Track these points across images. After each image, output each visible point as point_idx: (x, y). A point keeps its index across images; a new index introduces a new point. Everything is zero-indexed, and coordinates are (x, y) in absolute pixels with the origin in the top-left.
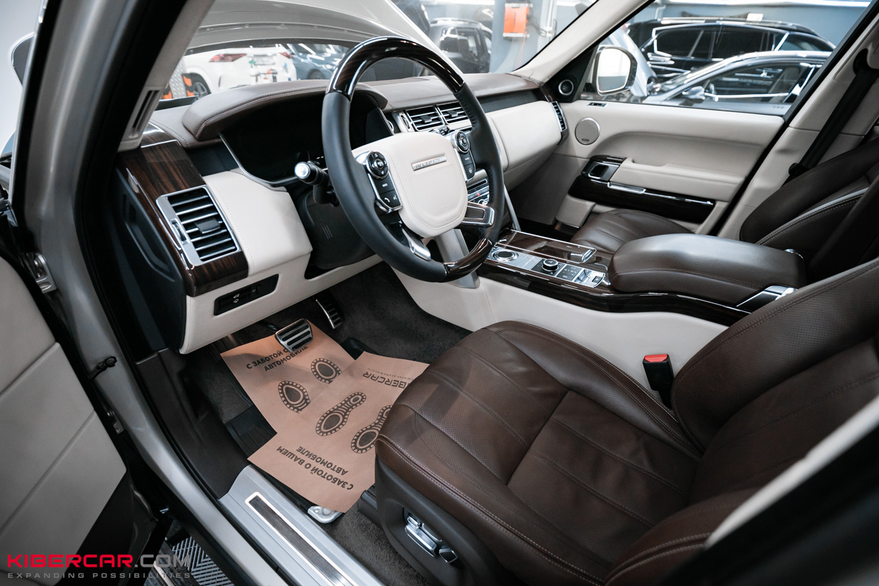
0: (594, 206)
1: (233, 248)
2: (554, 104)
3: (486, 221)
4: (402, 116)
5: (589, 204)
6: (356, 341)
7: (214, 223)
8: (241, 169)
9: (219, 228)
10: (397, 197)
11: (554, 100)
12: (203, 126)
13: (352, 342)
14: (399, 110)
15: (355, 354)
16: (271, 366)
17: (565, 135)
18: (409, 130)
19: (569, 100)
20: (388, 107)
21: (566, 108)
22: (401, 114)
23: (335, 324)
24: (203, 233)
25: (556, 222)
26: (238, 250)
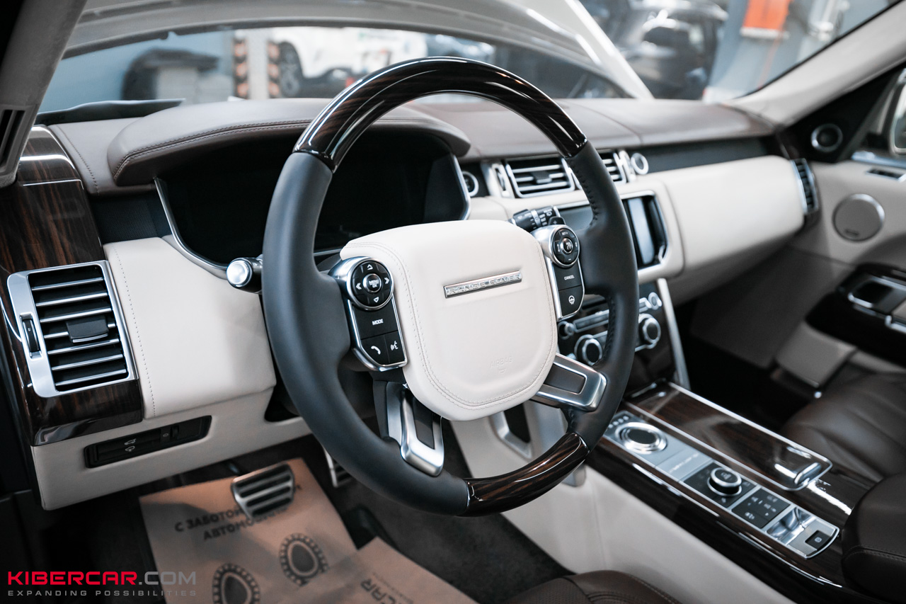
0: (852, 354)
1: (124, 371)
2: (798, 164)
3: (586, 398)
4: (497, 170)
5: (844, 349)
6: (370, 515)
7: (100, 325)
8: (174, 238)
9: (105, 335)
10: (399, 345)
11: (801, 157)
12: (125, 164)
13: (362, 515)
14: (492, 160)
15: (360, 538)
16: (216, 533)
17: (812, 220)
18: (505, 193)
19: (831, 159)
20: (472, 154)
21: (823, 173)
22: (495, 166)
23: (339, 479)
24: (74, 341)
25: (775, 365)
26: (131, 377)
